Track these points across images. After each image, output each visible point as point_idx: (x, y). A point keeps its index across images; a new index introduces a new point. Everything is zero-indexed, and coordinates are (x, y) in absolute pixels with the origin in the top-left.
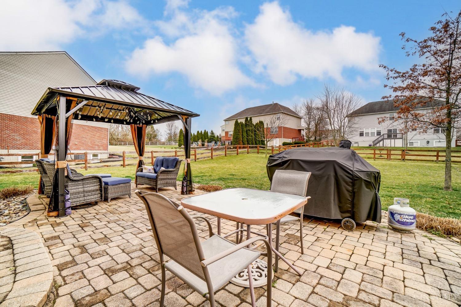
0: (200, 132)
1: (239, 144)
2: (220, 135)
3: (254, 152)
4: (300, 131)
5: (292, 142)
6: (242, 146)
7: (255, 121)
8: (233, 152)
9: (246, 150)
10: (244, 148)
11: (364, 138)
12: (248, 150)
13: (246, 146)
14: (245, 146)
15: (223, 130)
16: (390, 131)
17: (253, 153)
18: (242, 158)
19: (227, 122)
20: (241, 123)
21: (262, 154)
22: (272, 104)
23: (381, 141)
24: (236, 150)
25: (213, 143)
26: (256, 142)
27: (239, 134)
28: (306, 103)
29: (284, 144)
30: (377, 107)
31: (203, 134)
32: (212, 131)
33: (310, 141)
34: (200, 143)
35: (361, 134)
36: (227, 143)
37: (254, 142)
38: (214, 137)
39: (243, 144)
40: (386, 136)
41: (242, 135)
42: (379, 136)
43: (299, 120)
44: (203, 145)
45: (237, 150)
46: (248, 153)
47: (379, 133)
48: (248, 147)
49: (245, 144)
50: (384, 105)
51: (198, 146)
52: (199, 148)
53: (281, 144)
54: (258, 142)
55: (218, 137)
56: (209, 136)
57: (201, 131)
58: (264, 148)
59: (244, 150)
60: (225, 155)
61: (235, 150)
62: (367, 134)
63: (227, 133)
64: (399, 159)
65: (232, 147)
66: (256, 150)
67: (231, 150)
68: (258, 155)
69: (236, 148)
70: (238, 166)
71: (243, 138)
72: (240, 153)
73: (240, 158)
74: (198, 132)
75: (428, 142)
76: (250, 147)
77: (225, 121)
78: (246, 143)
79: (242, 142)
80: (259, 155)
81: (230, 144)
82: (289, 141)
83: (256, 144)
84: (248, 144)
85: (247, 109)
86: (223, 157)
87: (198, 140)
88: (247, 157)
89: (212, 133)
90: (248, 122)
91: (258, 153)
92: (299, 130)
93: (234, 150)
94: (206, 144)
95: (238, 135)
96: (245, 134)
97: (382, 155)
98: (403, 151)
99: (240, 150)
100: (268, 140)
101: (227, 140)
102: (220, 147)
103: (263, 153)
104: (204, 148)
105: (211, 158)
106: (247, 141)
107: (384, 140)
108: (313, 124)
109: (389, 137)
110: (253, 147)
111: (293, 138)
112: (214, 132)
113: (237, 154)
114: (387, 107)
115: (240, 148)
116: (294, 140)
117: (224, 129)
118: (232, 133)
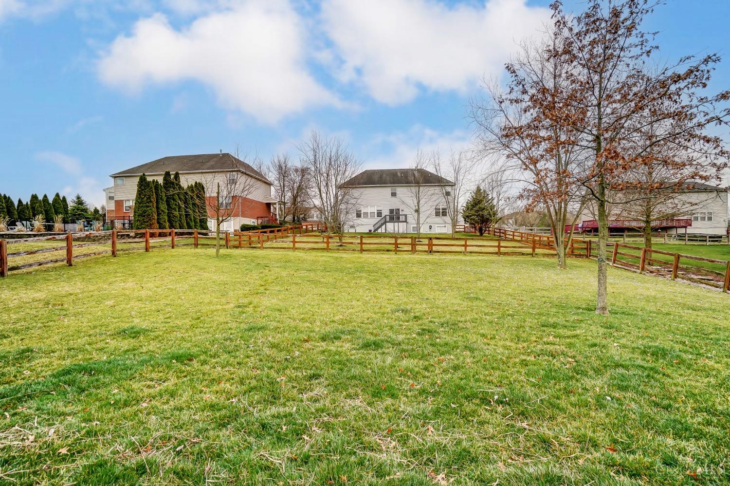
0: (41, 198)
1: (151, 226)
2: (103, 208)
3: (188, 245)
4: (268, 205)
5: (256, 224)
6: (158, 231)
7: (186, 181)
8: (134, 245)
9: (169, 239)
10: (161, 235)
11: (362, 220)
12: (173, 240)
13: (168, 230)
14: (164, 231)
15: (111, 198)
16: (391, 211)
17: (185, 247)
18: (159, 259)
19: (119, 181)
20: (156, 183)
21: (206, 248)
22: (220, 154)
23: (382, 225)
24: (144, 240)
25: (79, 225)
26: (188, 224)
27: (151, 204)
28: (276, 161)
29: (245, 228)
30: (376, 178)
31: (51, 202)
32: (78, 198)
33: (286, 222)
34: (38, 223)
35: (359, 215)
36: (118, 224)
37: (185, 224)
38: (85, 210)
39: (160, 228)
40: (388, 219)
41: (158, 208)
42: (380, 218)
43: (267, 186)
44: (49, 228)
45: (147, 241)
46: (173, 247)
47: (379, 214)
48: (174, 234)
49: (164, 228)
50: (384, 176)
51: (32, 231)
52: (35, 236)
53: (238, 228)
54: (193, 224)
55: (96, 211)
56: (69, 208)
57: (45, 196)
58: (206, 234)
59: (162, 239)
60: (113, 253)
61: (141, 240)
62: (366, 214)
63: (119, 204)
64: (426, 251)
65: (132, 234)
66: (192, 241)
67: (130, 240)
68: (197, 250)
69: (143, 235)
70: (151, 285)
71: (158, 214)
72: (154, 247)
73: (155, 259)
74: (34, 197)
75: (431, 227)
76: (176, 233)
77: (115, 177)
78: (167, 224)
79: (158, 223)
80: (199, 250)
81: (127, 226)
82: (250, 222)
83: (189, 227)
84: (172, 226)
85: (166, 159)
86: (107, 258)
87: (34, 215)
88: (172, 256)
89: (80, 202)
90: (171, 182)
91: (196, 245)
92: (266, 203)
93: (137, 240)
94: (58, 226)
95: (147, 207)
96: (163, 207)
97: (399, 246)
98: (431, 239)
99: (152, 241)
100: (221, 219)
101: (119, 218)
102: (103, 233)
103: (208, 245)
104: (51, 235)
105: (65, 262)
106: (169, 221)
107: (387, 224)
108: (289, 195)
109: (392, 219)
110: (182, 234)
111: (258, 218)
112: (84, 198)
113: (147, 250)
114: (388, 178)
115: (152, 235)
116: (260, 221)
117: (112, 195)
118: (131, 203)
